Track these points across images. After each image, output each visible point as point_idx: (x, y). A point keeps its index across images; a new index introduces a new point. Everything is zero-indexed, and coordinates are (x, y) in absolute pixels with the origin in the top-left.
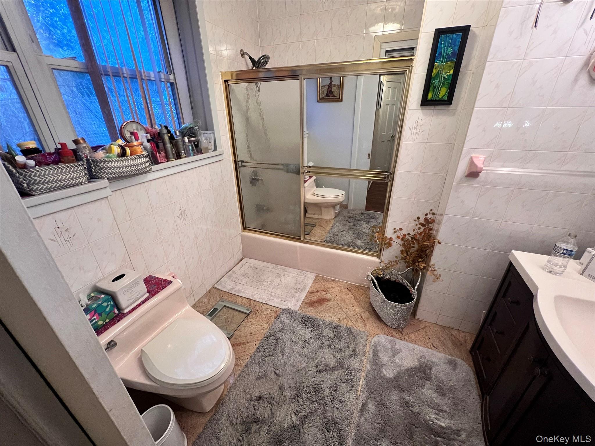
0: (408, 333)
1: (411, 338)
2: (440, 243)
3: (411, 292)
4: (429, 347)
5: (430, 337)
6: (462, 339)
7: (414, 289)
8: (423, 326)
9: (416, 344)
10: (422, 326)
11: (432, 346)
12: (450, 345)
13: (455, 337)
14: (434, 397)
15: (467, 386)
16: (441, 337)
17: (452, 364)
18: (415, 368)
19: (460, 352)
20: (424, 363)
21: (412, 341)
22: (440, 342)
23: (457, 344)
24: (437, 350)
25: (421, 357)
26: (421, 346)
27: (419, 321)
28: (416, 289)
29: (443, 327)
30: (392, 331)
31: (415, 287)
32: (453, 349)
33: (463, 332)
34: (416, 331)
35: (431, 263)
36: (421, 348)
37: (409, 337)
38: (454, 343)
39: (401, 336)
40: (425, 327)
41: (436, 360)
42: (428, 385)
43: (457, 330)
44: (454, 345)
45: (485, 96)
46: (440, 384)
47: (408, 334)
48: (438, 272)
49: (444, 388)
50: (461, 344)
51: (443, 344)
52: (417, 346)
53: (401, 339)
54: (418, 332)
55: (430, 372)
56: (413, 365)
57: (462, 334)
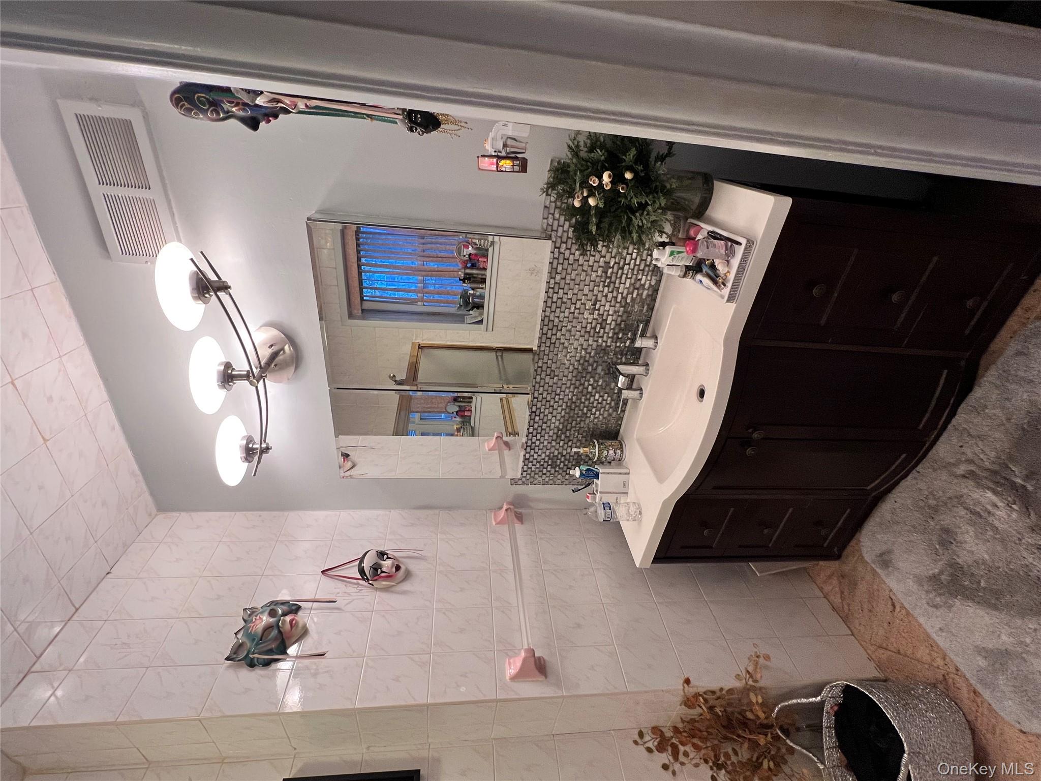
0: (926, 666)
1: (930, 654)
2: (687, 681)
3: (836, 708)
4: (904, 612)
5: (885, 625)
6: (835, 581)
7: (822, 703)
8: (882, 651)
9: (928, 636)
10: (883, 655)
11: (898, 609)
12: (862, 587)
13: (842, 593)
14: (971, 536)
15: (889, 520)
16: (866, 611)
17: (885, 560)
18: (968, 598)
19: (854, 569)
20: (940, 595)
21: (932, 645)
22: (874, 605)
23: (849, 582)
24: (893, 597)
25: (936, 607)
26: (920, 625)
27: (880, 666)
28: (819, 698)
29: (846, 619)
30: (966, 701)
31: (816, 703)
32: (863, 578)
33: (821, 589)
34: (906, 655)
35: (738, 684)
36: (922, 620)
37: (933, 660)
38: (854, 585)
39: (952, 676)
40: (880, 647)
41: (911, 583)
42: (964, 558)
43: (827, 599)
44: (856, 584)
45: (409, 693)
46: (938, 547)
47: (931, 665)
48: (745, 664)
49: (934, 538)
50: (843, 577)
51: (872, 596)
52: (929, 630)
53: (957, 670)
54: (902, 651)
55: (941, 572)
56: (969, 606)
57: (827, 588)
